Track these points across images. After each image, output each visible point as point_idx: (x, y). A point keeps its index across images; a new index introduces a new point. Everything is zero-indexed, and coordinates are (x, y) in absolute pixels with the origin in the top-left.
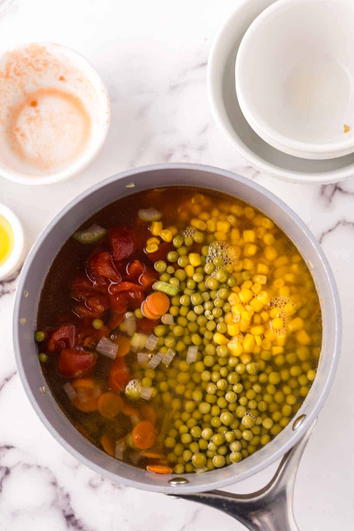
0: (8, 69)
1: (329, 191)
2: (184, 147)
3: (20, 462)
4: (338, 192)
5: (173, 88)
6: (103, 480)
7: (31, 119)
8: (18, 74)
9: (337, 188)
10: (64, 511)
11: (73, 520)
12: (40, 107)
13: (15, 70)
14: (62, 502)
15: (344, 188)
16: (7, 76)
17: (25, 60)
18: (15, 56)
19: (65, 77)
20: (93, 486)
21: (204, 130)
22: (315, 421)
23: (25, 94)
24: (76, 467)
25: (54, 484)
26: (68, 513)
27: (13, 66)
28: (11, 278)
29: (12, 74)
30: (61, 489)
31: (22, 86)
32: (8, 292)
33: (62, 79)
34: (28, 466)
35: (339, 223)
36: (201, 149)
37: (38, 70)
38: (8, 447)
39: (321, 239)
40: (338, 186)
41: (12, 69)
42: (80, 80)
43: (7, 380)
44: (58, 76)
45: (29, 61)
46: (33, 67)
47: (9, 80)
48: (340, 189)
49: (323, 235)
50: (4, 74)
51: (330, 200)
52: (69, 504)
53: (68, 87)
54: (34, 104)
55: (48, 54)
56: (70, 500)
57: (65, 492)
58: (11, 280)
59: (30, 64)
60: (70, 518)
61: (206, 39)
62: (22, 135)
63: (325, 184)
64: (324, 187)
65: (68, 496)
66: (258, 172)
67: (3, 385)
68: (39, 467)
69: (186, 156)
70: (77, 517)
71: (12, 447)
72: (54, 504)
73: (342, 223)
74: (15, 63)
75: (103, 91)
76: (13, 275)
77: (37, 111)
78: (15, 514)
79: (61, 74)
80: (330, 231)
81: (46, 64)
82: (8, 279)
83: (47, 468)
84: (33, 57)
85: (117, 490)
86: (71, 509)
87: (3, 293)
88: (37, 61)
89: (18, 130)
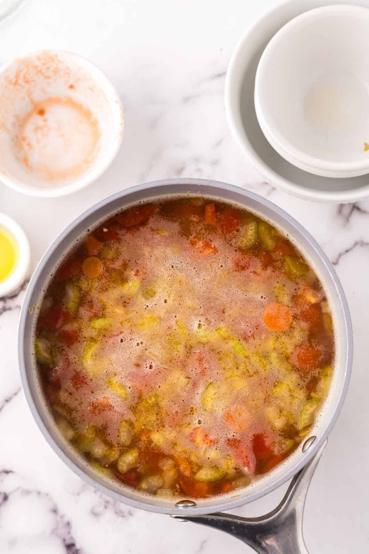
0: (17, 76)
1: (346, 211)
2: (197, 160)
3: (18, 488)
4: (355, 212)
5: (186, 100)
6: (106, 507)
7: (37, 129)
8: (27, 82)
9: (355, 207)
10: (64, 540)
11: (74, 549)
12: (47, 115)
13: (25, 77)
14: (63, 531)
15: (362, 207)
16: (16, 83)
17: (36, 67)
18: (26, 63)
19: (75, 85)
20: (95, 514)
21: (219, 143)
22: (325, 442)
23: (32, 102)
24: (78, 494)
25: (55, 511)
26: (68, 542)
27: (22, 74)
28: (13, 295)
29: (21, 81)
30: (62, 517)
31: (29, 93)
32: (10, 309)
33: (71, 87)
34: (28, 492)
35: (356, 244)
36: (215, 163)
37: (48, 77)
38: (7, 472)
39: (338, 259)
40: (356, 205)
41: (21, 76)
42: (91, 89)
43: (7, 401)
44: (69, 84)
45: (39, 69)
46: (42, 74)
47: (17, 87)
48: (358, 209)
49: (340, 255)
50: (14, 81)
51: (348, 220)
52: (69, 532)
53: (78, 96)
54: (41, 112)
55: (59, 61)
56: (70, 528)
57: (66, 520)
58: (13, 296)
59: (40, 71)
60: (70, 546)
61: (222, 50)
62: (29, 145)
63: (344, 203)
64: (341, 206)
65: (68, 524)
66: (274, 189)
67: (3, 407)
68: (39, 493)
69: (199, 170)
70: (78, 546)
71: (11, 472)
72: (54, 532)
73: (360, 243)
74: (25, 71)
75: (117, 102)
76: (15, 291)
77: (45, 120)
78: (12, 543)
79: (71, 82)
80: (347, 251)
81: (56, 71)
82: (10, 296)
83: (47, 495)
84: (44, 64)
85: (120, 519)
86: (72, 538)
87: (5, 309)
88: (48, 68)
89: (24, 139)
